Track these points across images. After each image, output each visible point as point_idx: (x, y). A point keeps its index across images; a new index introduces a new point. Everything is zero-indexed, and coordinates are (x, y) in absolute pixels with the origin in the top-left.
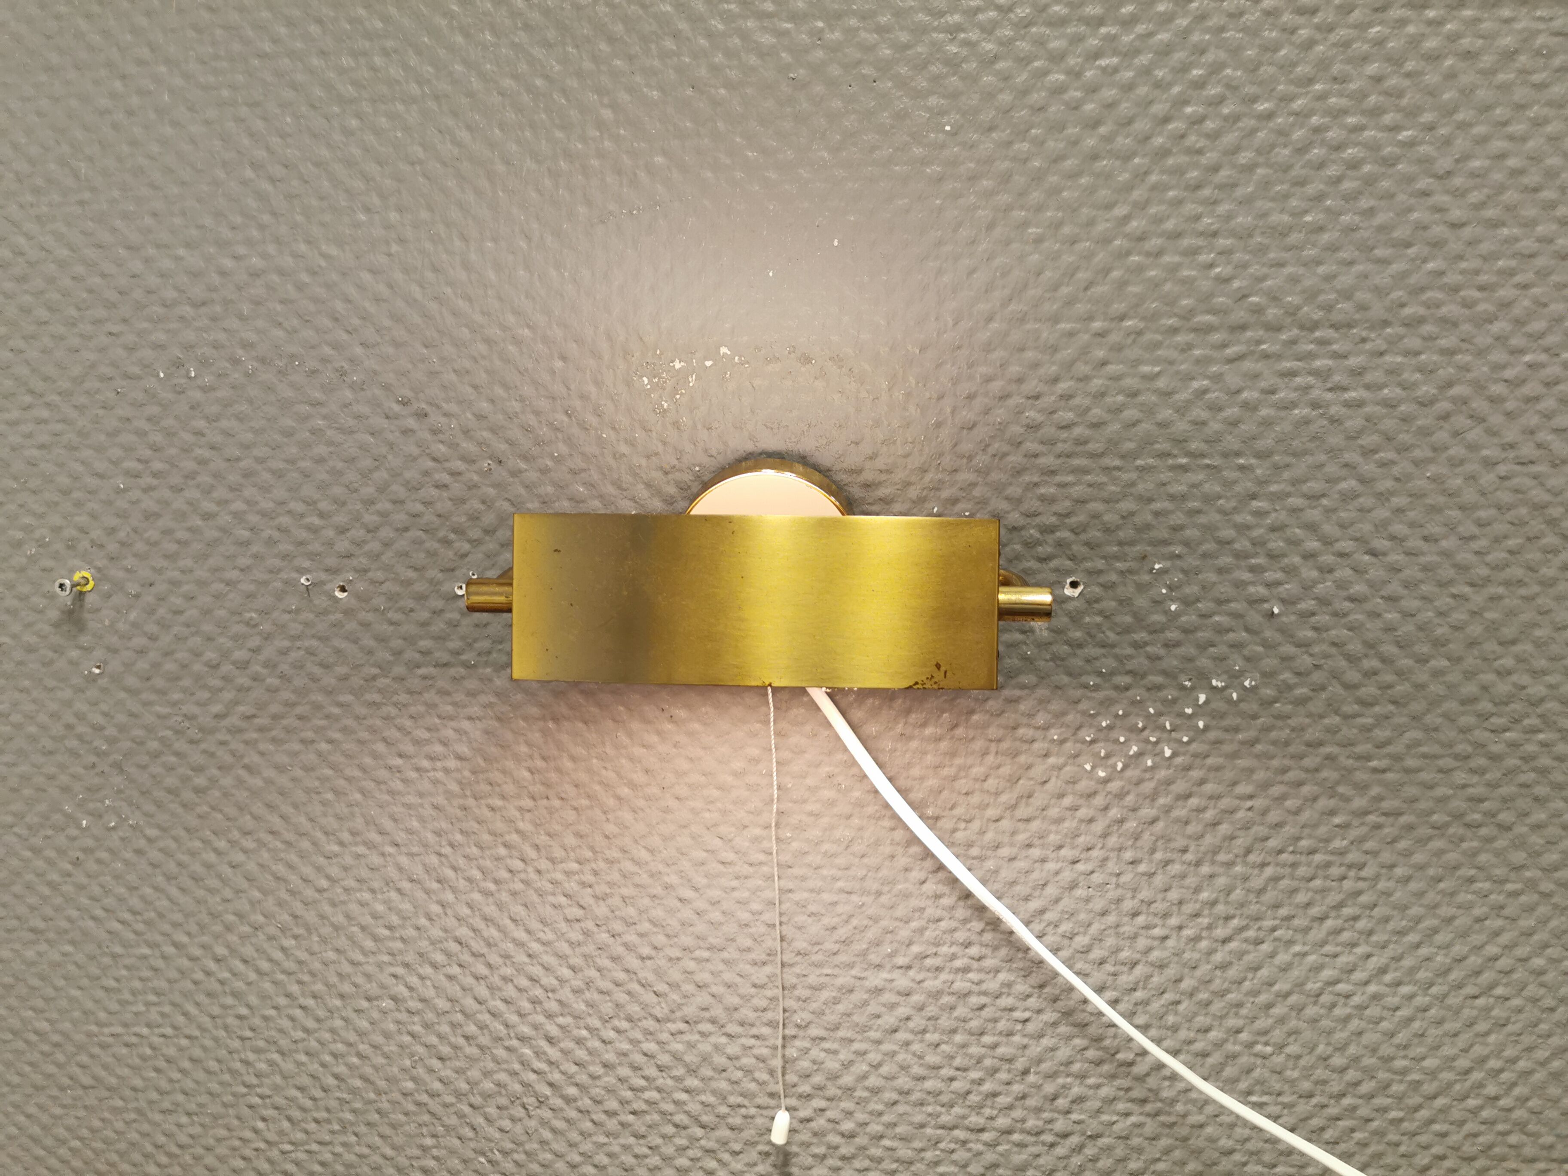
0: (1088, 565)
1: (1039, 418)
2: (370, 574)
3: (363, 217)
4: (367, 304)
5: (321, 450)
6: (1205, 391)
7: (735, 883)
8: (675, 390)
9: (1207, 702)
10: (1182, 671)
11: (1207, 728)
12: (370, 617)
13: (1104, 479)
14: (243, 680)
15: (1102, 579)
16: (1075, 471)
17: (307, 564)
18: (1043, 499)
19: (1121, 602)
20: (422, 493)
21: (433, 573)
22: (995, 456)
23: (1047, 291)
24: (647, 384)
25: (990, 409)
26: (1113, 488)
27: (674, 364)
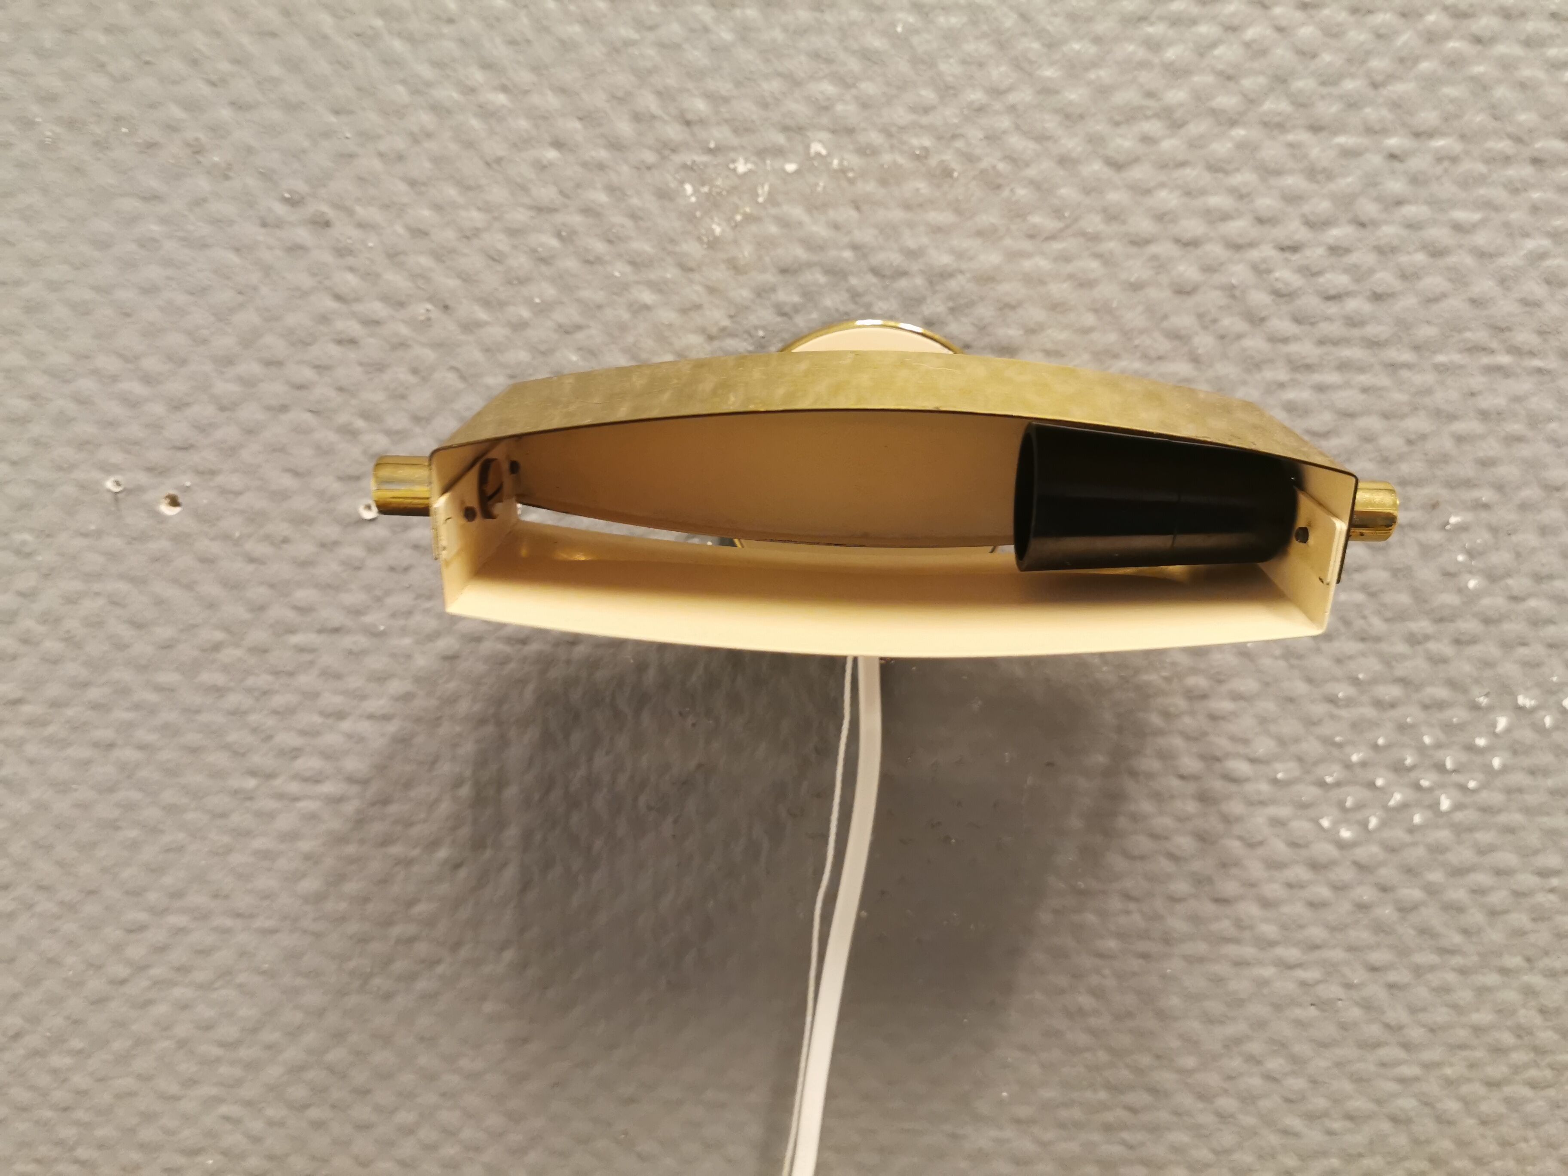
1: (1296, 281)
2: (220, 479)
4: (245, 40)
5: (153, 272)
6: (1542, 256)
8: (734, 207)
9: (1508, 730)
10: (1477, 681)
11: (1505, 769)
12: (216, 548)
13: (1386, 382)
16: (1343, 366)
18: (1291, 408)
19: (1396, 572)
20: (314, 352)
21: (328, 482)
22: (1222, 337)
23: (1323, 84)
24: (692, 195)
25: (1222, 264)
26: (1399, 397)
27: (737, 165)
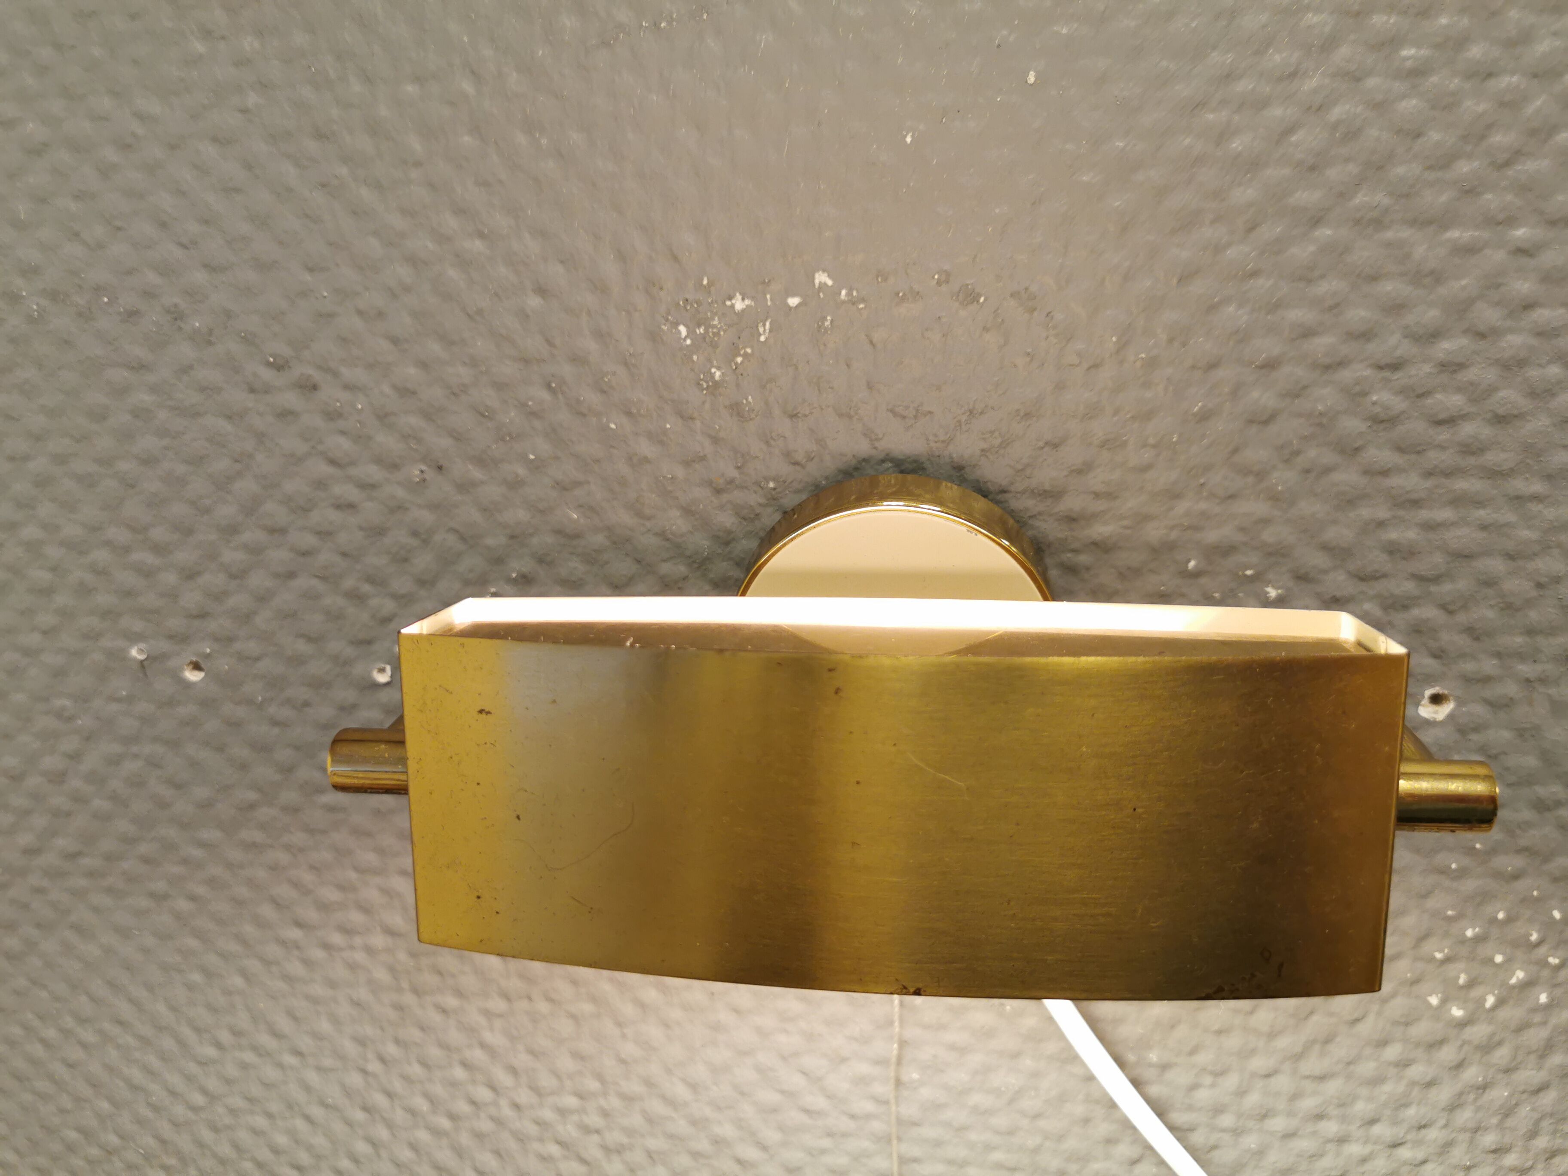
0: (1469, 667)
1: (1398, 404)
2: (238, 646)
3: (200, 47)
4: (212, 198)
5: (150, 443)
7: (826, 1143)
8: (735, 350)
12: (241, 712)
13: (1511, 517)
14: (59, 801)
15: (1489, 692)
16: (1458, 501)
17: (138, 626)
18: (1393, 550)
19: (1521, 733)
20: (315, 517)
21: (341, 647)
22: (1308, 471)
23: (1430, 168)
24: (686, 337)
25: (1305, 388)
26: (1526, 534)
27: (733, 301)
